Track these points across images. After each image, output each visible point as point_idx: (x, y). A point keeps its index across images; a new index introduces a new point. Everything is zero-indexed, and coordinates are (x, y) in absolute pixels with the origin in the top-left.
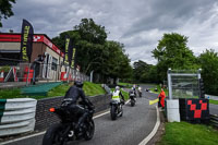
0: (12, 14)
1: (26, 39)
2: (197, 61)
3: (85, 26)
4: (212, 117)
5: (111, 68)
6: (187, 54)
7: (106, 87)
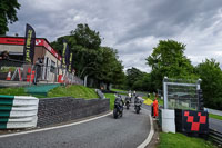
0: (16, 19)
1: (28, 43)
2: (195, 71)
3: (81, 32)
4: (212, 132)
5: (105, 74)
6: (185, 63)
7: (100, 92)
